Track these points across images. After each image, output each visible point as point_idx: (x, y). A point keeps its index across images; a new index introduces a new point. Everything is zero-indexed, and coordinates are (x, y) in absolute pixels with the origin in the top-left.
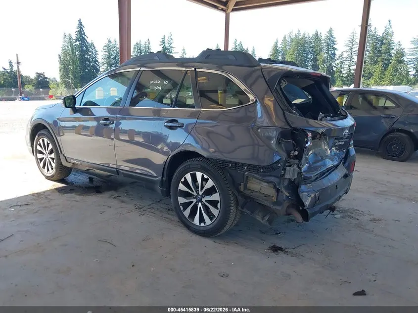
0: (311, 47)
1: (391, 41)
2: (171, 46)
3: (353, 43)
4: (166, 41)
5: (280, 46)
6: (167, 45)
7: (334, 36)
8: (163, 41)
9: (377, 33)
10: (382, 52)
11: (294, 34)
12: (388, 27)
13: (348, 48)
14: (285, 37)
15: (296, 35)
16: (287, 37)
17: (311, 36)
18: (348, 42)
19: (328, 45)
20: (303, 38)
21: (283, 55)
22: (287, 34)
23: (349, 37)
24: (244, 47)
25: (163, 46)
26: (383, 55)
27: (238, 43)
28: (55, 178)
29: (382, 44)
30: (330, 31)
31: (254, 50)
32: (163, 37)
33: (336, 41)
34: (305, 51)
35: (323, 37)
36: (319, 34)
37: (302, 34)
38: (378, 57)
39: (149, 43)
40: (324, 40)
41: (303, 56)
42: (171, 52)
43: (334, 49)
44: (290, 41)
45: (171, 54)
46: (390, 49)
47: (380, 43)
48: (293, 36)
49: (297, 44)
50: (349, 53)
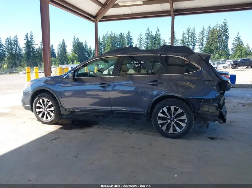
0: (119, 42)
1: (160, 38)
2: (33, 40)
3: (141, 40)
4: (29, 37)
5: (102, 41)
6: (30, 40)
7: (131, 36)
8: (27, 37)
9: (153, 35)
10: (156, 44)
11: (109, 34)
12: (157, 31)
13: (139, 42)
14: (104, 36)
15: (110, 35)
16: (105, 35)
17: (118, 35)
18: (138, 39)
19: (128, 40)
20: (115, 37)
21: (104, 46)
22: (105, 34)
23: (139, 36)
24: (80, 41)
25: (27, 40)
26: (157, 46)
27: (76, 38)
28: (54, 122)
29: (156, 40)
30: (129, 33)
31: (86, 43)
32: (26, 34)
33: (132, 38)
34: (116, 43)
35: (125, 36)
36: (123, 34)
37: (113, 34)
38: (154, 47)
39: (17, 38)
40: (126, 38)
41: (116, 46)
42: (32, 44)
43: (132, 43)
44: (107, 38)
45: (33, 46)
46: (159, 43)
47: (154, 40)
48: (109, 35)
49: (112, 40)
50: (139, 45)
